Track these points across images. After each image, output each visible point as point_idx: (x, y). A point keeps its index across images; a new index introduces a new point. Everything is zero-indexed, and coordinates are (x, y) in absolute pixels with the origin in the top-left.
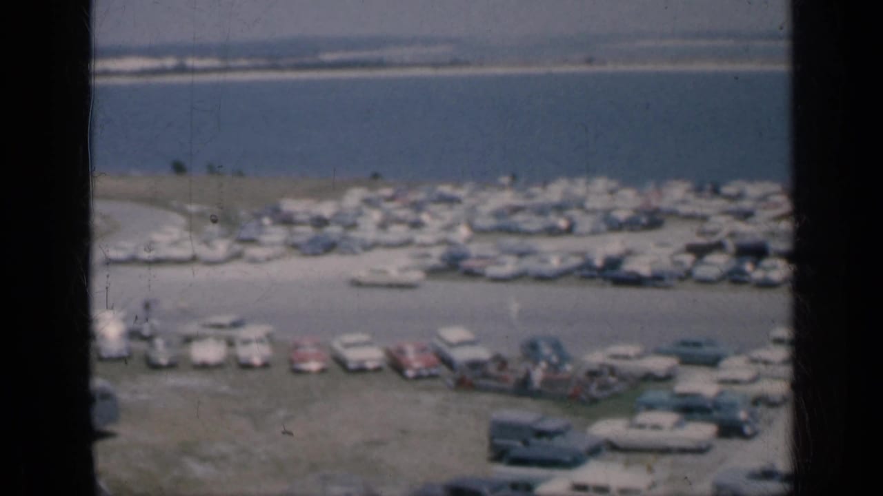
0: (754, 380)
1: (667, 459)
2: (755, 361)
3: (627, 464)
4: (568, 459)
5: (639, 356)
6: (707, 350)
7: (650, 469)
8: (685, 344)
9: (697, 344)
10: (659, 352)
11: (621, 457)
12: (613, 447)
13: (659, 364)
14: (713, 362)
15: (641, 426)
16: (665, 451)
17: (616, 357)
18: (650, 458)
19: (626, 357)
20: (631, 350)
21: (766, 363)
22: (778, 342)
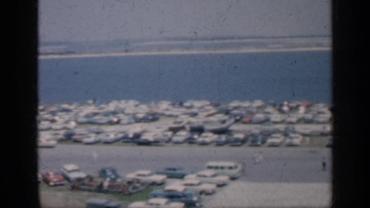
0: (200, 184)
2: (200, 176)
5: (150, 175)
6: (179, 172)
8: (170, 169)
9: (174, 169)
10: (158, 173)
13: (158, 178)
14: (181, 177)
15: (152, 204)
17: (139, 175)
19: (144, 175)
20: (146, 172)
21: (205, 176)
22: (210, 167)
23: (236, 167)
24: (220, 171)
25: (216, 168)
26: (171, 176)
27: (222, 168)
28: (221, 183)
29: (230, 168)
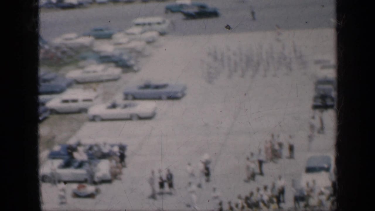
0: (129, 42)
1: (101, 85)
2: (128, 34)
3: (85, 89)
4: (58, 90)
5: (77, 38)
6: (106, 32)
7: (95, 90)
8: (96, 30)
9: (101, 30)
10: (85, 35)
11: (81, 86)
12: (78, 82)
13: (86, 40)
14: (109, 37)
15: (88, 72)
16: (99, 81)
17: (66, 39)
18: (94, 85)
19: (71, 39)
20: (72, 35)
21: (133, 34)
22: (138, 25)
23: (164, 22)
24: (147, 27)
25: (144, 24)
26: (98, 37)
27: (150, 24)
28: (151, 40)
29: (159, 23)
